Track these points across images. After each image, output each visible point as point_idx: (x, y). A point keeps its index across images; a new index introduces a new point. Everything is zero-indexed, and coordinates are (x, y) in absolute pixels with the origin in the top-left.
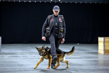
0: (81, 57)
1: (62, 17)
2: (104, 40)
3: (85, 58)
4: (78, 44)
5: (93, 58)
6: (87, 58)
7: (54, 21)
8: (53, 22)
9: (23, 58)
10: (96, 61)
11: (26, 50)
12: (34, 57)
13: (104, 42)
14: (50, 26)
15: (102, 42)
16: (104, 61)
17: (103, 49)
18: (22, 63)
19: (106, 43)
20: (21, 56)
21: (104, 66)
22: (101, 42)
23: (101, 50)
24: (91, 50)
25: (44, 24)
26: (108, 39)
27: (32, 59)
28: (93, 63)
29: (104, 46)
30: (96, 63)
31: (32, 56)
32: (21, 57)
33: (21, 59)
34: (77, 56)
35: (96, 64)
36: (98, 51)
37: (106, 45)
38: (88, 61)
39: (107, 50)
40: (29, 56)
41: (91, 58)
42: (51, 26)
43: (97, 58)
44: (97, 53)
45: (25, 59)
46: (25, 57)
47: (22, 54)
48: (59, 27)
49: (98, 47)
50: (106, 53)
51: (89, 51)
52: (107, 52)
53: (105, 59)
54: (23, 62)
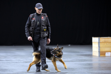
0: (73, 60)
1: (45, 15)
2: (99, 40)
3: (77, 61)
4: (69, 45)
5: (86, 61)
6: (79, 61)
7: (36, 21)
8: (34, 21)
9: (7, 62)
10: (89, 64)
11: (10, 53)
12: (20, 60)
13: (99, 43)
14: (31, 26)
15: (97, 42)
16: (99, 64)
17: (98, 51)
18: (5, 68)
19: (101, 44)
20: (4, 59)
21: (99, 70)
22: (95, 42)
23: (96, 52)
24: (84, 52)
25: (26, 24)
26: (103, 39)
27: (17, 62)
28: (87, 67)
29: (99, 47)
30: (90, 66)
31: (16, 60)
32: (4, 61)
33: (4, 62)
34: (68, 59)
35: (90, 68)
36: (92, 53)
37: (101, 46)
38: (81, 64)
39: (102, 52)
40: (14, 59)
41: (84, 61)
42: (33, 25)
43: (91, 61)
44: (91, 55)
45: (8, 63)
46: (8, 61)
47: (5, 57)
48: (41, 26)
49: (92, 49)
50: (101, 56)
51: (82, 53)
52: (102, 54)
53: (100, 62)
54: (6, 66)
